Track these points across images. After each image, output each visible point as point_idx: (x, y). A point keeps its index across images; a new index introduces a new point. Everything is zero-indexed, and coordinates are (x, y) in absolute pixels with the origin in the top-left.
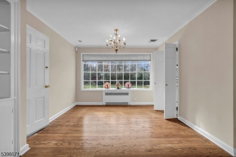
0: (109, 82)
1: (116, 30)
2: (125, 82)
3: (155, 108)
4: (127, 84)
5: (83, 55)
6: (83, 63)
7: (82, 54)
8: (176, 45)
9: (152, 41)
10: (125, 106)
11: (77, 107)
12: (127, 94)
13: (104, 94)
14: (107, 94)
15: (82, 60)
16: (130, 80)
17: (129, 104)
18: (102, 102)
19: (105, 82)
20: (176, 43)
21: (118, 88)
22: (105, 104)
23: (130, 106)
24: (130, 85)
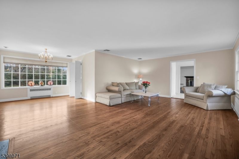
0: (33, 81)
1: (46, 49)
5: (4, 57)
6: (3, 65)
8: (80, 62)
9: (68, 56)
12: (50, 89)
13: (29, 90)
14: (31, 90)
15: (2, 62)
16: (51, 80)
17: (51, 96)
18: (27, 97)
19: (28, 81)
21: (42, 85)
22: (30, 98)
23: (52, 97)
24: (52, 83)
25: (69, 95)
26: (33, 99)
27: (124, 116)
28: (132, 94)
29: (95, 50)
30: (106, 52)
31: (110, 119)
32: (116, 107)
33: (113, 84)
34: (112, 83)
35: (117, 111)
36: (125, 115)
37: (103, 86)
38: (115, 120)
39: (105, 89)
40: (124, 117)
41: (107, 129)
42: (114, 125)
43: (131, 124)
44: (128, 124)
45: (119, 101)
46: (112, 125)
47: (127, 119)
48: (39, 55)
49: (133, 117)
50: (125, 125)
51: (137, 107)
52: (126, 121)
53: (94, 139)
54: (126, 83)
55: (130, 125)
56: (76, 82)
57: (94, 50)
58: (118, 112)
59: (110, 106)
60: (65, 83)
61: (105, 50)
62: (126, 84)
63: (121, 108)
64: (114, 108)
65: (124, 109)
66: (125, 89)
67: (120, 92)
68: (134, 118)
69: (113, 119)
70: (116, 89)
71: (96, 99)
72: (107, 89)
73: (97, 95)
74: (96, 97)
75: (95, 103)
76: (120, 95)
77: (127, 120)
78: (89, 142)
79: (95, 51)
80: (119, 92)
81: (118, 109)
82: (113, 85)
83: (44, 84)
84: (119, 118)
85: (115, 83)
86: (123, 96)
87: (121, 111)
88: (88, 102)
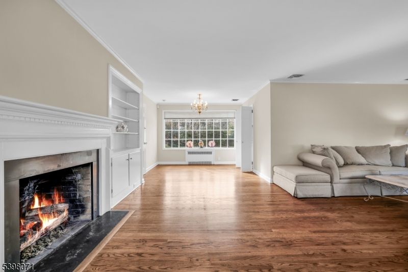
0: (192, 140)
1: (200, 95)
2: (208, 141)
3: (237, 166)
4: (210, 142)
5: (165, 112)
6: (164, 122)
7: (163, 111)
9: (234, 100)
10: (208, 164)
11: (159, 166)
12: (210, 153)
13: (187, 153)
14: (190, 153)
15: (163, 118)
16: (214, 139)
17: (212, 163)
18: (185, 161)
19: (187, 141)
20: (252, 106)
21: (201, 147)
22: (188, 164)
23: (214, 165)
24: (214, 144)
25: (235, 165)
26: (191, 165)
27: (315, 232)
28: (370, 179)
29: (270, 80)
30: (295, 80)
31: (274, 228)
32: (312, 204)
33: (314, 150)
34: (312, 146)
35: (306, 214)
36: (324, 229)
37: (290, 153)
38: (285, 236)
39: (296, 157)
40: (314, 236)
41: (250, 249)
42: (274, 246)
43: (321, 264)
44: (314, 259)
45: (324, 191)
46: (268, 246)
47: (318, 245)
48: (192, 104)
49: (344, 244)
50: (301, 259)
51: (381, 220)
52: (312, 249)
53: (209, 260)
54: (356, 148)
55: (315, 264)
56: (243, 142)
57: (269, 82)
58: (305, 218)
59: (297, 197)
60: (231, 144)
61: (291, 77)
62: (358, 150)
63: (322, 209)
64: (303, 206)
65: (329, 215)
66: (352, 164)
67: (329, 168)
68: (344, 250)
69: (282, 231)
70: (318, 160)
71: (272, 177)
72: (299, 159)
73: (275, 169)
74: (273, 174)
75: (271, 186)
76: (327, 177)
77: (316, 247)
78: (197, 260)
79: (271, 83)
80: (326, 168)
81: (314, 211)
82: (314, 152)
83: (205, 145)
84: (296, 234)
85: (318, 146)
86: (336, 179)
87: (318, 218)
88: (261, 181)
